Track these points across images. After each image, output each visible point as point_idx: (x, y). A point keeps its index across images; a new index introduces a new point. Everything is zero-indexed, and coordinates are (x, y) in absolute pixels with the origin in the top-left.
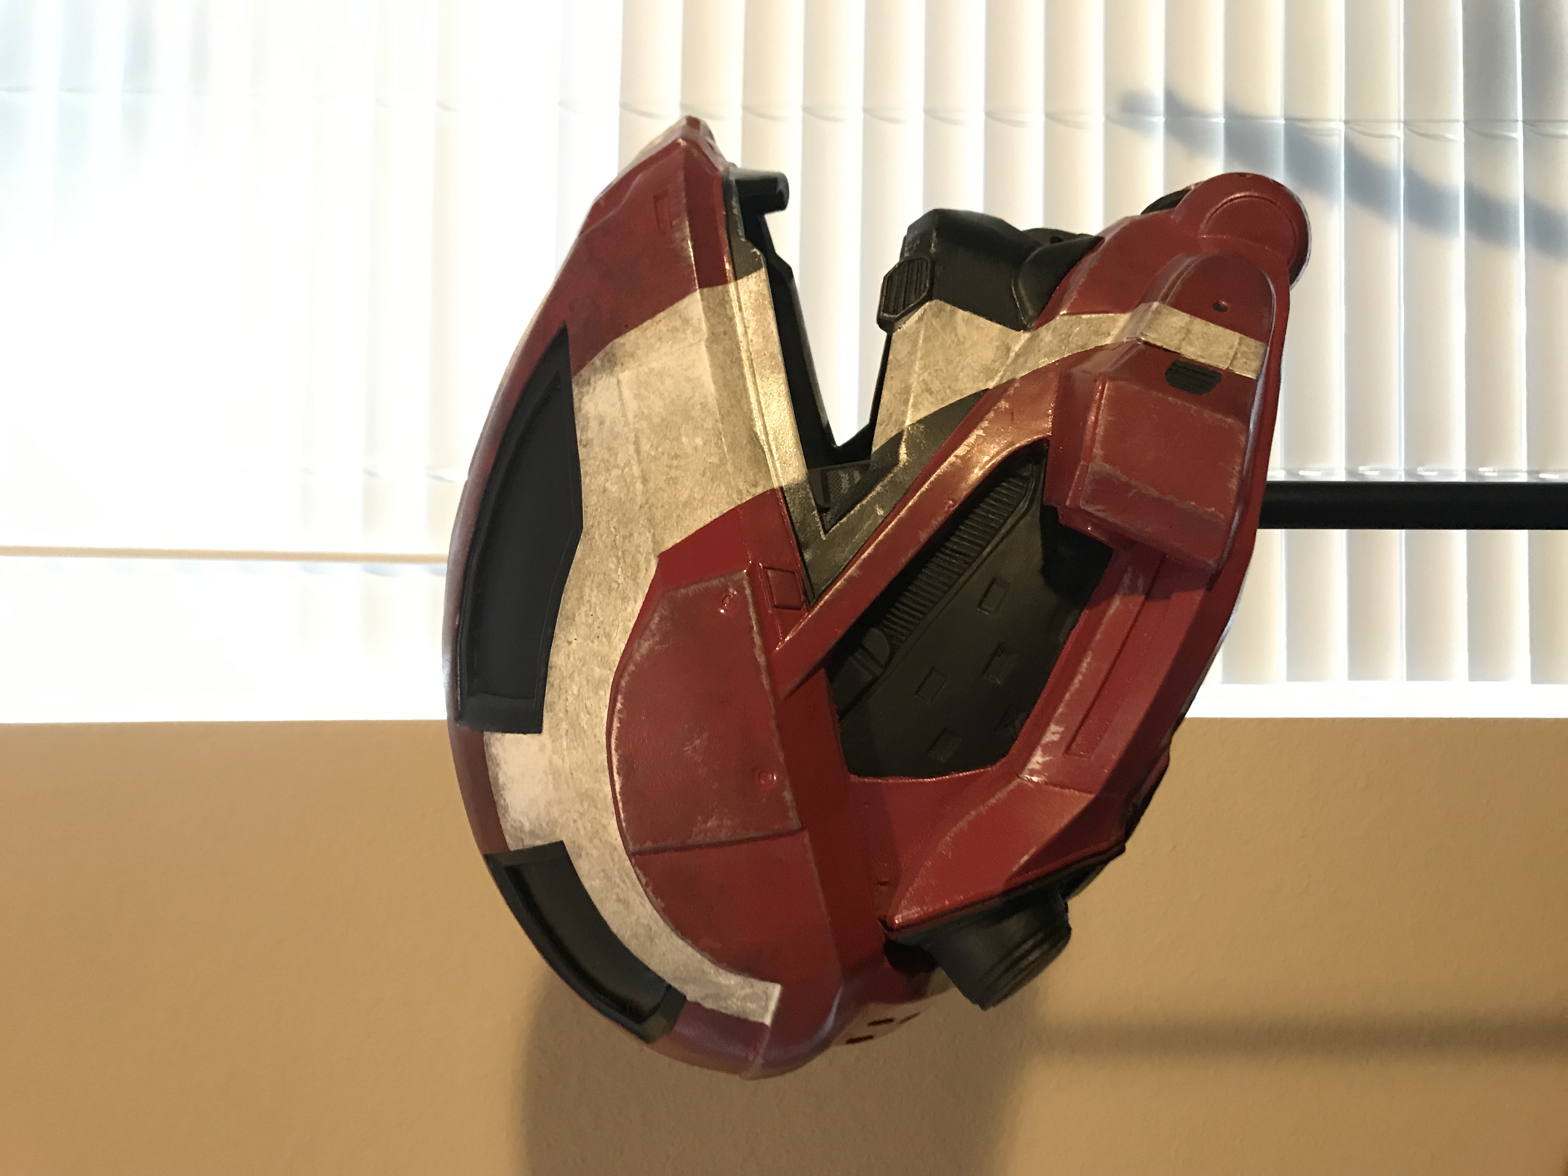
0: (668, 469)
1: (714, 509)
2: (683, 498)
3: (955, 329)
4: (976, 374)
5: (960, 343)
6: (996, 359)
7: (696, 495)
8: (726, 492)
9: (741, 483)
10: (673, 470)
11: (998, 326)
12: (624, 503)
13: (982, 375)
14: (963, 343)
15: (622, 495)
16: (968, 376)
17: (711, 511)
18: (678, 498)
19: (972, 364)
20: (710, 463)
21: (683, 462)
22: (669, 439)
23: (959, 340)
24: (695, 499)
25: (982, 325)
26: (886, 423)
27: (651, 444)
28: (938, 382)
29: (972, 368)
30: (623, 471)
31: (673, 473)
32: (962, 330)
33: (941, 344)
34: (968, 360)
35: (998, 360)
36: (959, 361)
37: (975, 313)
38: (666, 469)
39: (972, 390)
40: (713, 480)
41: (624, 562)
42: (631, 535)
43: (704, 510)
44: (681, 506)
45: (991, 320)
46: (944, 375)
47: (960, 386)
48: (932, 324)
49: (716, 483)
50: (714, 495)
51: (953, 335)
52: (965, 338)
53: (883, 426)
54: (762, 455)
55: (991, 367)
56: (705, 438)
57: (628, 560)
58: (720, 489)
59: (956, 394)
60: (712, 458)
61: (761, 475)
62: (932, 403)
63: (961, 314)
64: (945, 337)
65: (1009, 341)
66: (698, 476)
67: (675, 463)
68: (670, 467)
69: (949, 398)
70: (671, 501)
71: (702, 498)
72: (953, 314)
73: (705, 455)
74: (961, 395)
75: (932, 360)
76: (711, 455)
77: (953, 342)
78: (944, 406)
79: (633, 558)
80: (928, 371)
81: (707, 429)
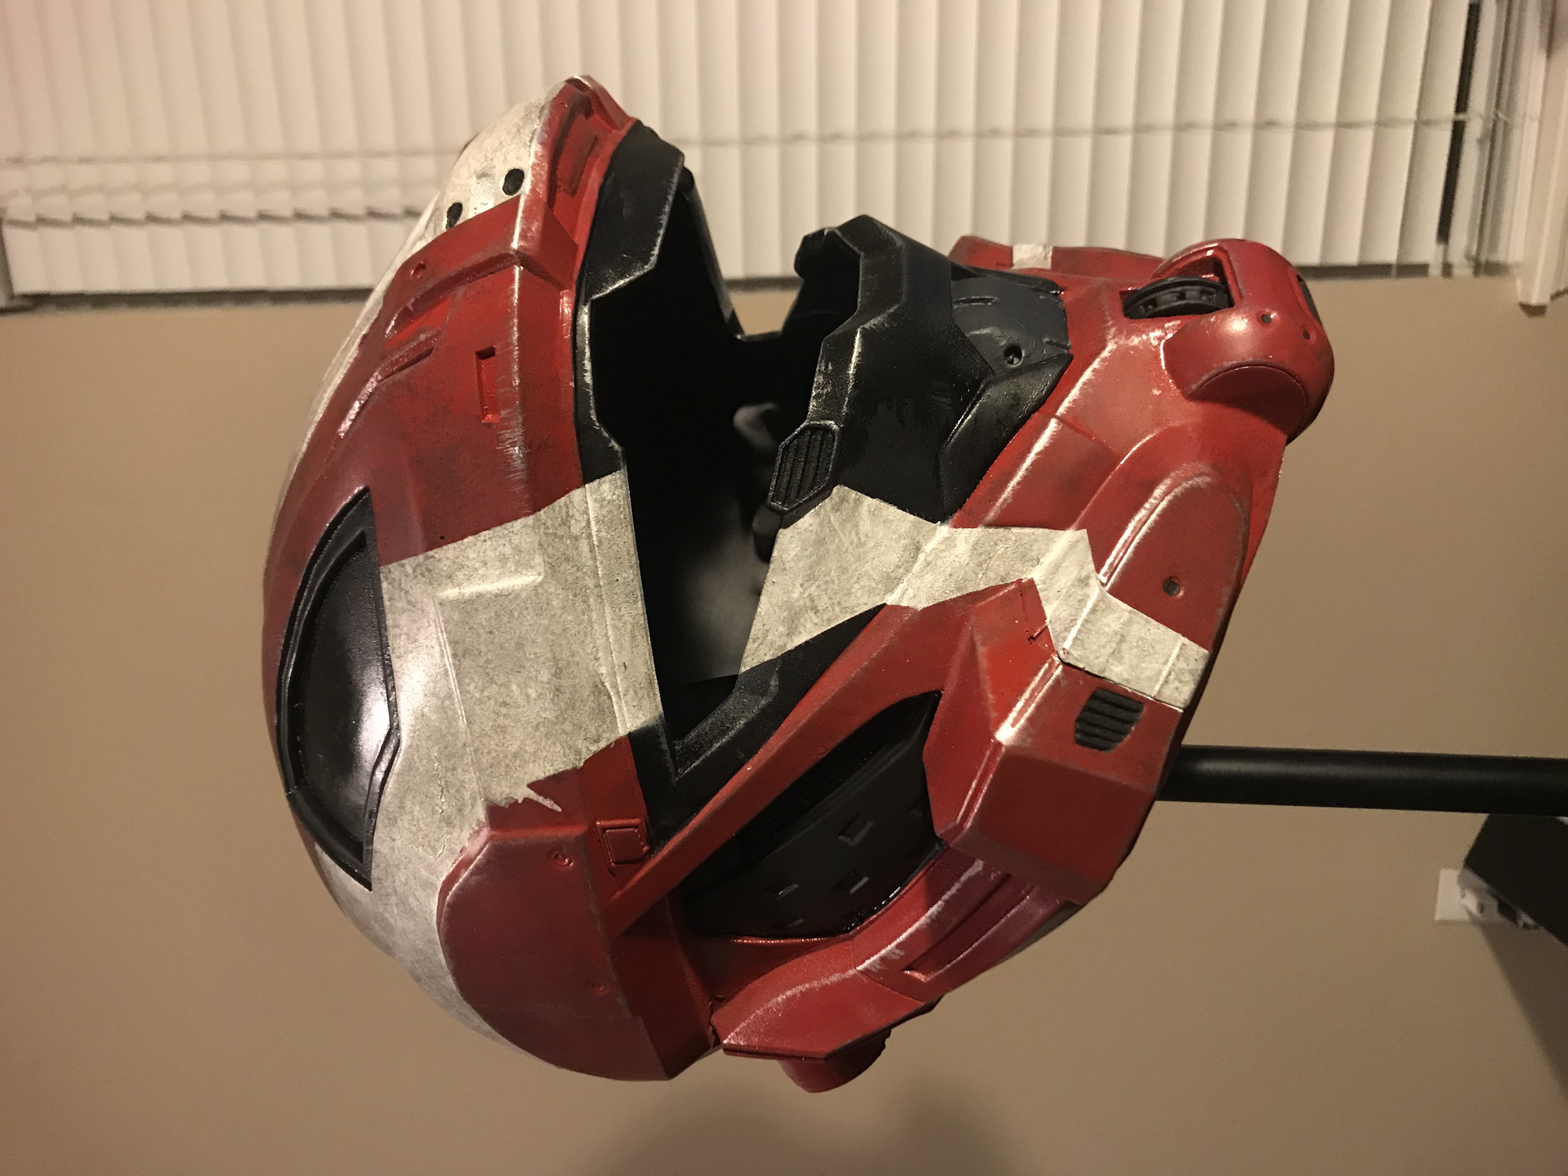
0: (496, 716)
1: (548, 767)
2: (513, 748)
3: (856, 525)
4: (873, 584)
5: (860, 544)
6: (900, 564)
7: (527, 748)
8: (562, 751)
9: (580, 742)
10: (502, 718)
11: (912, 517)
12: (445, 736)
13: (880, 586)
14: (865, 544)
15: (443, 727)
16: (863, 587)
17: (545, 767)
18: (507, 747)
19: (871, 572)
20: (545, 718)
21: (513, 711)
22: (496, 683)
23: (859, 539)
24: (526, 751)
25: (891, 517)
26: (759, 641)
27: (475, 684)
28: (826, 597)
29: (870, 578)
30: (443, 703)
31: (501, 721)
32: (865, 525)
33: (838, 547)
34: (867, 567)
35: (903, 565)
36: (856, 570)
37: (885, 500)
38: (492, 715)
39: (866, 606)
40: (547, 735)
41: (448, 791)
42: (454, 769)
43: (537, 765)
44: (509, 756)
45: (904, 510)
46: (835, 587)
47: (852, 601)
48: (830, 522)
49: (551, 740)
50: (549, 751)
51: (853, 535)
52: (867, 536)
53: (756, 644)
54: (608, 701)
55: (893, 575)
56: (540, 690)
57: (453, 791)
58: (556, 747)
59: (846, 612)
60: (548, 713)
61: (605, 726)
62: (816, 624)
63: (869, 502)
64: (842, 536)
65: (920, 538)
66: (530, 729)
67: (504, 710)
68: (498, 714)
69: (837, 617)
70: (499, 749)
71: (535, 752)
72: (858, 502)
73: (538, 709)
74: (851, 613)
75: (823, 569)
76: (546, 710)
77: (852, 543)
78: (830, 628)
79: (458, 791)
80: (817, 583)
81: (542, 682)
